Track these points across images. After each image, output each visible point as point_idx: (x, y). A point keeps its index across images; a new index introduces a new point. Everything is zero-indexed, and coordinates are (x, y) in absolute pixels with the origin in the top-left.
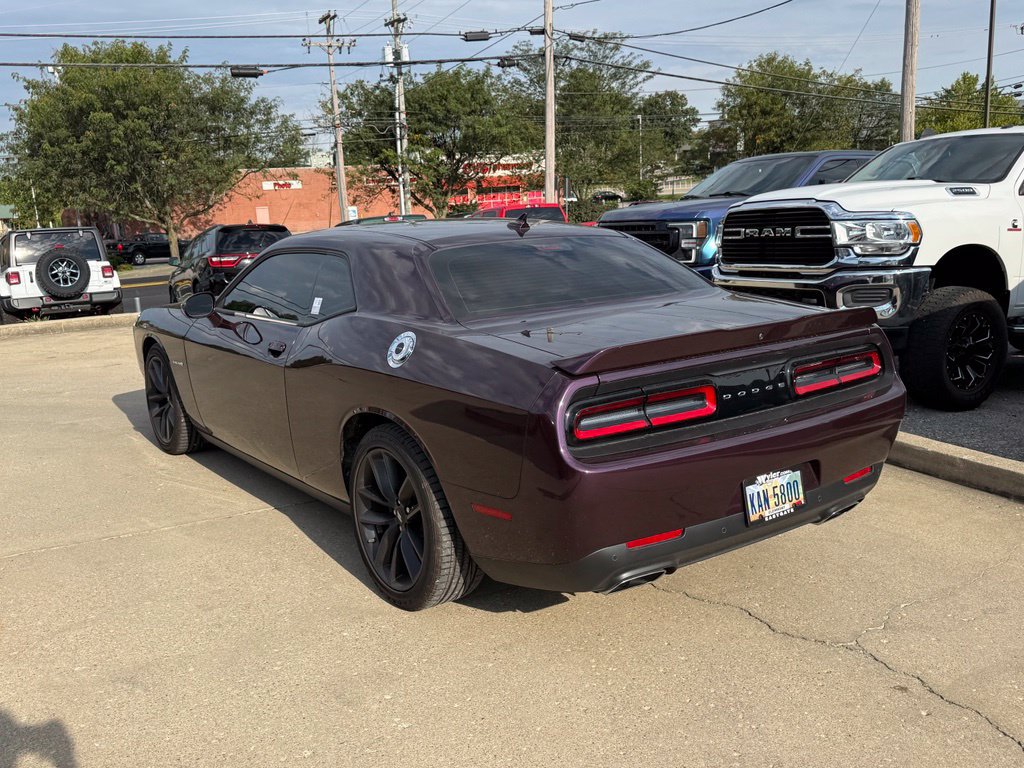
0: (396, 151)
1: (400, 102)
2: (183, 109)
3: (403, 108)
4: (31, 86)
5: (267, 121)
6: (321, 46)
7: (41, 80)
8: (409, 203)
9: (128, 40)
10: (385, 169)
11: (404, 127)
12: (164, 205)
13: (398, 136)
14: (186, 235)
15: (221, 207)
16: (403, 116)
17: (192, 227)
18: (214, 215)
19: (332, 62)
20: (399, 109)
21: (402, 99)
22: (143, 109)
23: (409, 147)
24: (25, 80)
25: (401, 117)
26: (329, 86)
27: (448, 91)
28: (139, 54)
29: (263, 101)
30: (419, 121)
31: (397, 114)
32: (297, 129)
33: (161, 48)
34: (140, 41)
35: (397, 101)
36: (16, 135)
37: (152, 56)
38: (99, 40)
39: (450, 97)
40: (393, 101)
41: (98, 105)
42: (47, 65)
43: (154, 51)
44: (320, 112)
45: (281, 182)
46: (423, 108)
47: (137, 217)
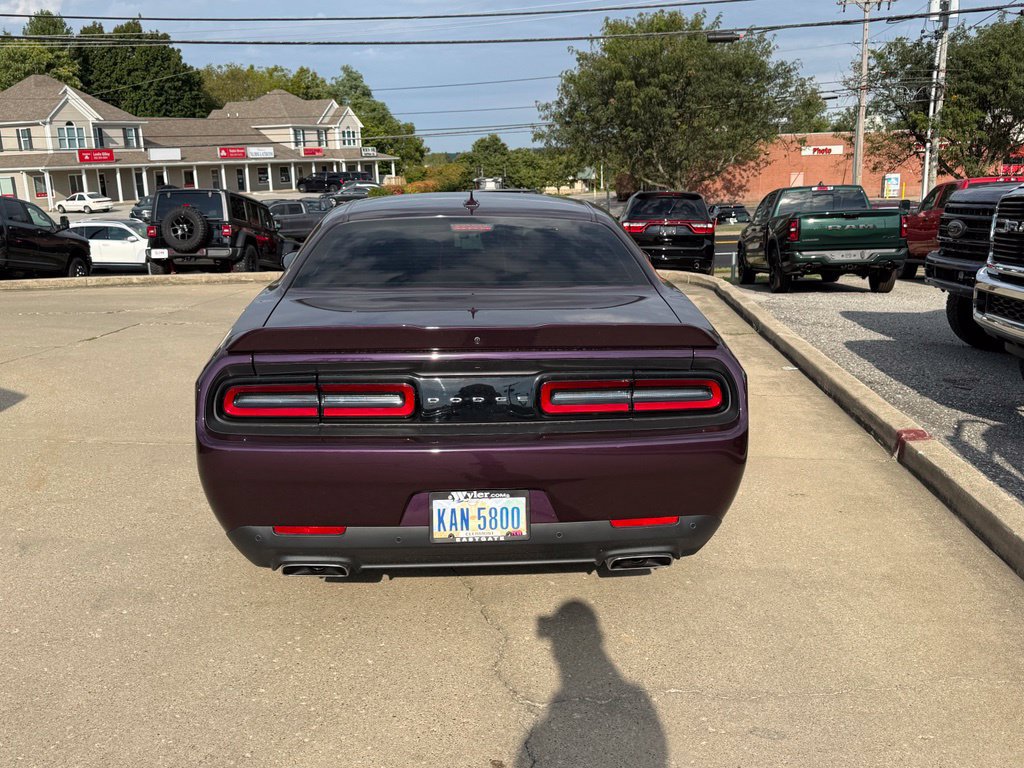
0: (928, 114)
1: (941, 58)
2: (702, 75)
3: (943, 65)
4: (582, 57)
5: (784, 86)
6: (857, 3)
7: (589, 52)
8: (935, 172)
9: (666, 9)
10: (915, 134)
11: (941, 87)
12: (675, 170)
13: (933, 98)
14: (719, 199)
15: (756, 173)
16: (942, 75)
17: (725, 192)
18: (748, 181)
19: (867, 17)
20: (938, 66)
21: (944, 56)
22: (664, 76)
23: (943, 109)
24: (577, 52)
25: (940, 76)
26: (860, 46)
27: (1003, 45)
28: (674, 23)
29: (782, 64)
30: (961, 80)
31: (935, 73)
32: (814, 92)
33: (697, 15)
34: (676, 9)
35: (937, 59)
36: (559, 103)
37: (687, 24)
38: (644, 11)
39: (1003, 52)
40: (933, 59)
41: (626, 73)
42: (597, 38)
43: (690, 19)
44: (851, 74)
45: (821, 148)
46: (967, 64)
47: (650, 181)
